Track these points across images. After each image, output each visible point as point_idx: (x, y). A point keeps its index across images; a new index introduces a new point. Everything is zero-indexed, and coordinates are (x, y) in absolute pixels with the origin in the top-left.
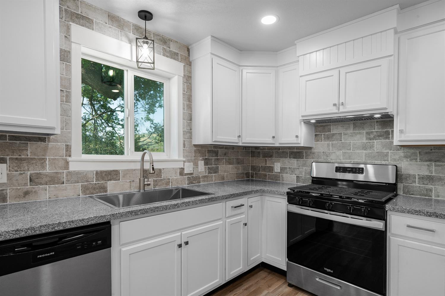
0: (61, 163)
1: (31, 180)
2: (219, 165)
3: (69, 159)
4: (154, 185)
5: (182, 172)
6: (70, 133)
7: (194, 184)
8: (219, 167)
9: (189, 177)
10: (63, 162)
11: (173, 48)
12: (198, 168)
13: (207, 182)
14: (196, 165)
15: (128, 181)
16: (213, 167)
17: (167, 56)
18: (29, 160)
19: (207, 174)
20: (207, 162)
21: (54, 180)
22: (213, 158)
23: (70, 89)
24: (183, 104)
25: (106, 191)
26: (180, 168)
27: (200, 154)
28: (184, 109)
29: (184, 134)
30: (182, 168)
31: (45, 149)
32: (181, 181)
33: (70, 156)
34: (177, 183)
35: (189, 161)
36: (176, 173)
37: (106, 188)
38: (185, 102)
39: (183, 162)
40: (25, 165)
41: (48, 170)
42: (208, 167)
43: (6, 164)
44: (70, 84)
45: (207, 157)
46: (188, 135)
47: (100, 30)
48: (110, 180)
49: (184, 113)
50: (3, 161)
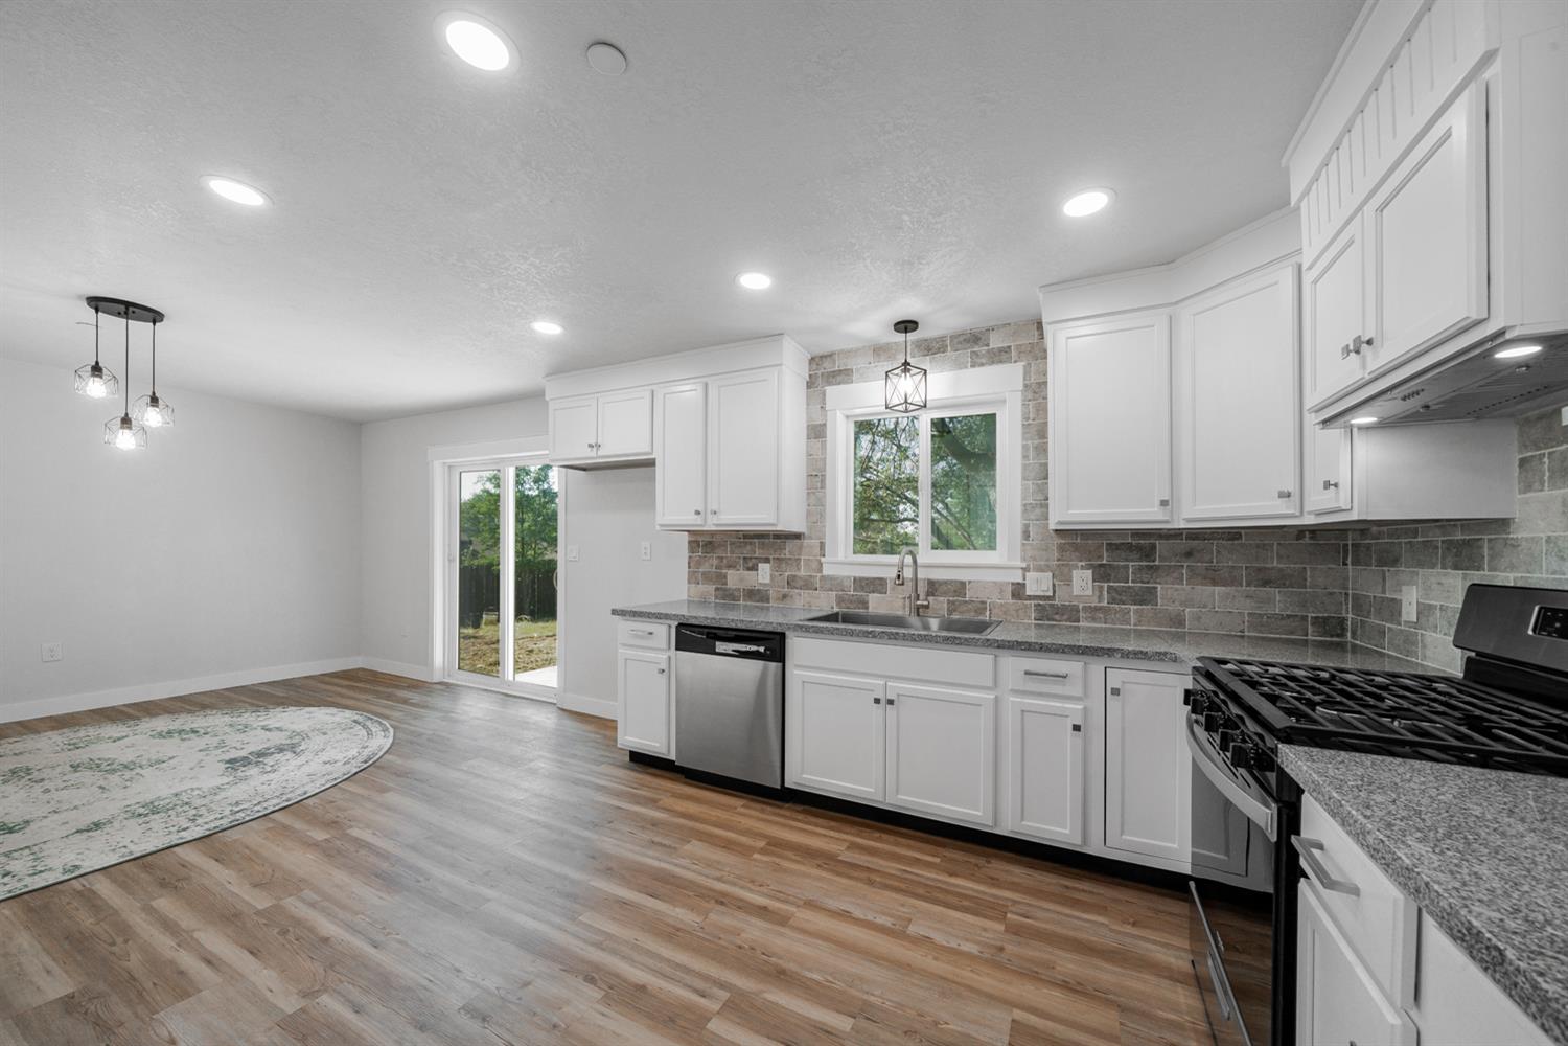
0: (815, 565)
1: (788, 583)
2: (1156, 583)
3: (823, 559)
4: (948, 609)
5: (1018, 591)
6: (824, 526)
7: (1056, 621)
8: (1159, 589)
9: (1039, 605)
10: (817, 563)
11: (996, 342)
12: (1072, 588)
13: (1105, 623)
14: (1062, 576)
15: (901, 596)
16: (1129, 587)
17: (982, 365)
18: (786, 560)
19: (1105, 604)
20: (1102, 574)
21: (808, 585)
22: (1131, 564)
23: (825, 471)
24: (1025, 448)
25: (867, 608)
26: (1013, 584)
27: (1077, 554)
28: (1025, 457)
29: (1025, 511)
30: (1019, 583)
31: (801, 548)
32: (1017, 611)
33: (824, 556)
34: (1005, 613)
35: (1040, 569)
36: (1002, 591)
37: (867, 602)
38: (1029, 442)
39: (1020, 572)
40: (784, 565)
41: (803, 573)
42: (1109, 587)
43: (770, 564)
44: (825, 464)
45: (1104, 562)
46: (1038, 511)
47: (864, 378)
48: (873, 592)
49: (1025, 467)
50: (767, 560)
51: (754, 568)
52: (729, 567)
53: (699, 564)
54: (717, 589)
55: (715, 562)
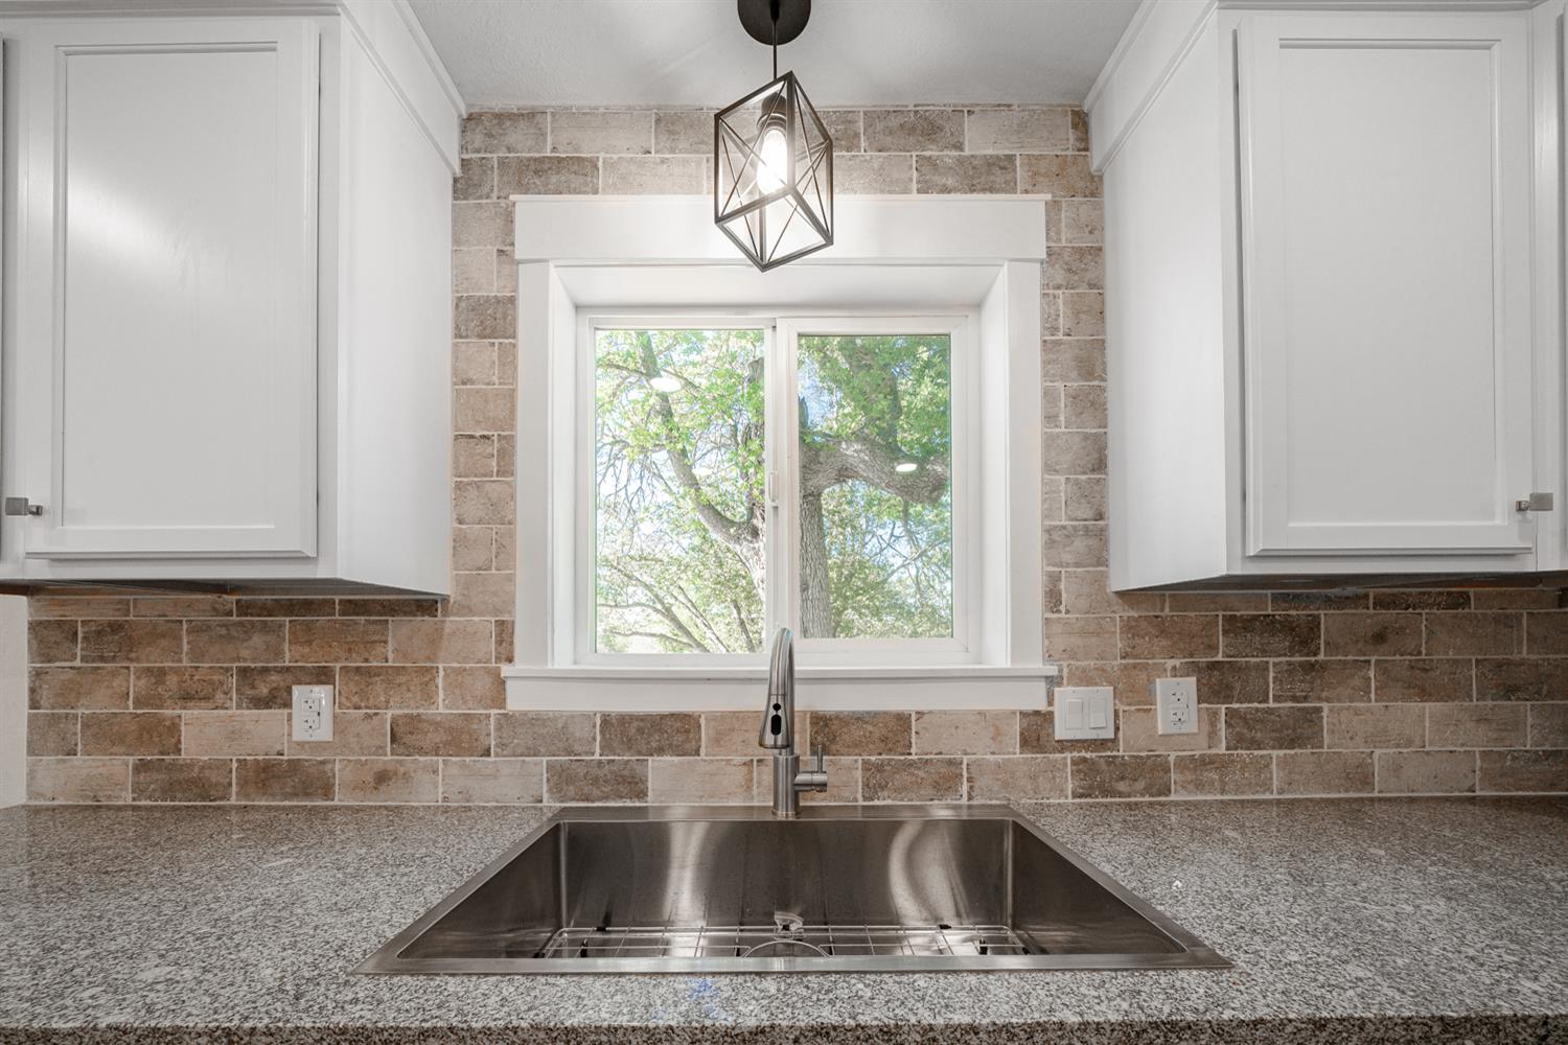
0: (482, 685)
1: (394, 739)
2: (1320, 699)
3: (506, 670)
4: (866, 785)
5: (1036, 730)
6: (510, 579)
7: (1121, 795)
8: (1325, 714)
9: (1085, 760)
10: (488, 680)
11: (979, 142)
12: (1154, 717)
13: (1223, 792)
14: (1135, 694)
15: (738, 759)
16: (1270, 711)
17: (945, 190)
18: (390, 674)
19: (1222, 749)
20: (1216, 684)
21: (461, 740)
22: (1272, 660)
23: (512, 427)
24: (1049, 395)
25: (642, 795)
26: (1022, 714)
27: (1165, 642)
28: (1050, 418)
29: (1050, 544)
30: (1037, 713)
31: (435, 639)
32: (1033, 778)
33: (510, 660)
34: (1005, 785)
35: (1084, 679)
36: (997, 734)
37: (644, 781)
38: (1060, 385)
39: (1042, 686)
40: (379, 688)
41: (442, 707)
42: (1230, 713)
43: (332, 687)
44: (513, 410)
45: (1220, 658)
46: (1080, 544)
47: (626, 184)
48: (660, 751)
49: (1049, 441)
50: (322, 676)
51: (279, 699)
52: (187, 697)
53: (70, 693)
54: (141, 767)
55: (135, 685)
